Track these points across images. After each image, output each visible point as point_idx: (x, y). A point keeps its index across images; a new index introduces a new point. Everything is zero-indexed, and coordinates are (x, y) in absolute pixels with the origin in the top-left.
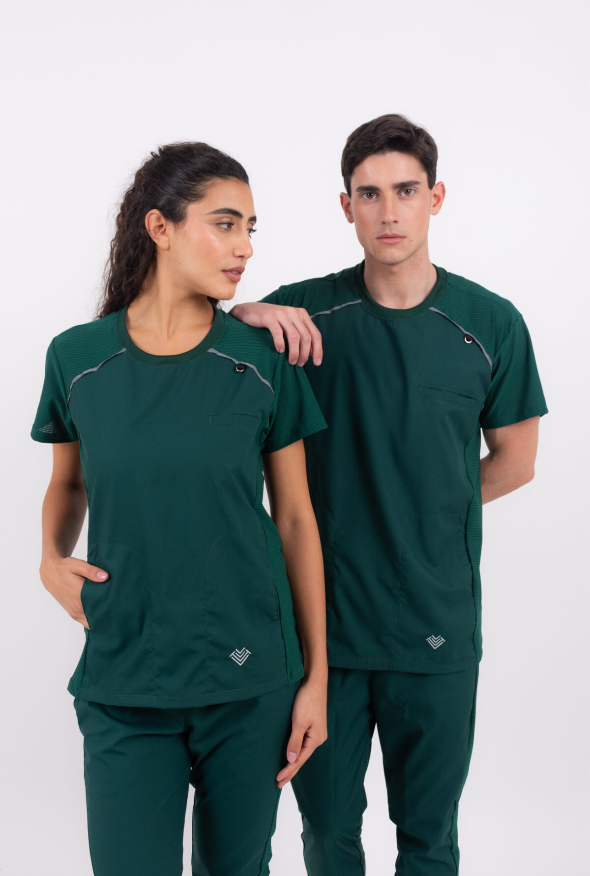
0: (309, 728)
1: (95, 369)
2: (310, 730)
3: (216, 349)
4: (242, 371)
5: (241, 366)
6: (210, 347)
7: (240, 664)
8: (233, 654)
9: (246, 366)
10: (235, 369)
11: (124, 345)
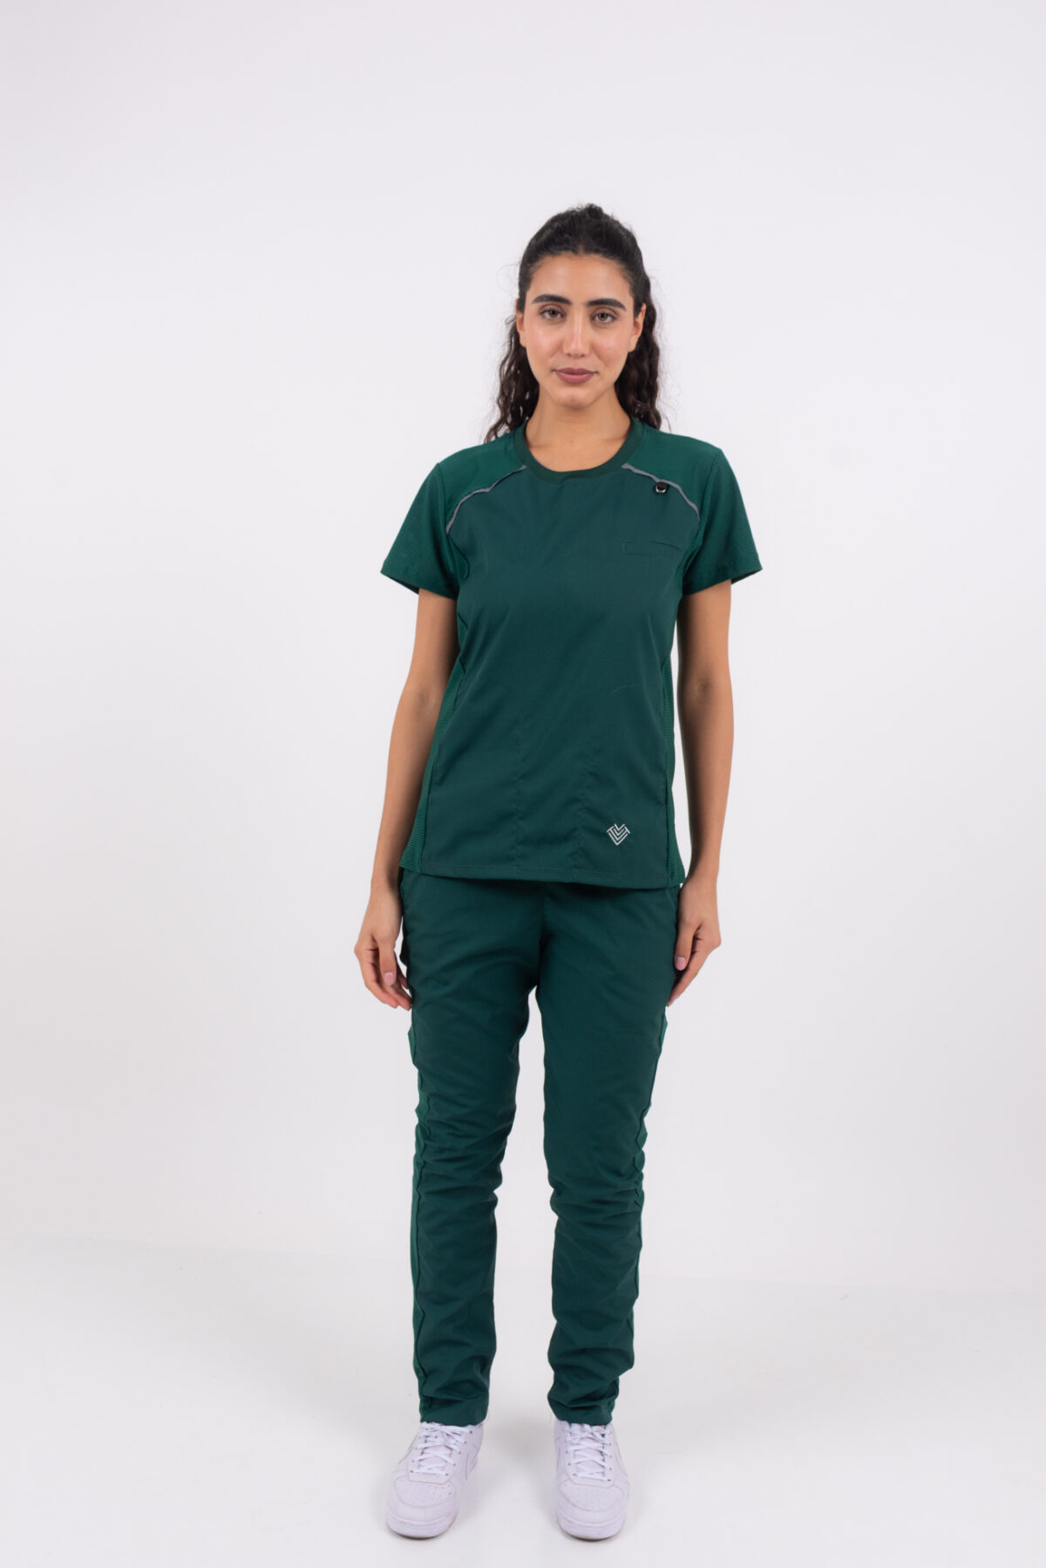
0: (699, 928)
2: (700, 931)
3: (632, 465)
4: (664, 491)
5: (661, 486)
6: (625, 462)
7: (617, 844)
8: (610, 829)
9: (668, 487)
10: (655, 489)
11: (523, 462)
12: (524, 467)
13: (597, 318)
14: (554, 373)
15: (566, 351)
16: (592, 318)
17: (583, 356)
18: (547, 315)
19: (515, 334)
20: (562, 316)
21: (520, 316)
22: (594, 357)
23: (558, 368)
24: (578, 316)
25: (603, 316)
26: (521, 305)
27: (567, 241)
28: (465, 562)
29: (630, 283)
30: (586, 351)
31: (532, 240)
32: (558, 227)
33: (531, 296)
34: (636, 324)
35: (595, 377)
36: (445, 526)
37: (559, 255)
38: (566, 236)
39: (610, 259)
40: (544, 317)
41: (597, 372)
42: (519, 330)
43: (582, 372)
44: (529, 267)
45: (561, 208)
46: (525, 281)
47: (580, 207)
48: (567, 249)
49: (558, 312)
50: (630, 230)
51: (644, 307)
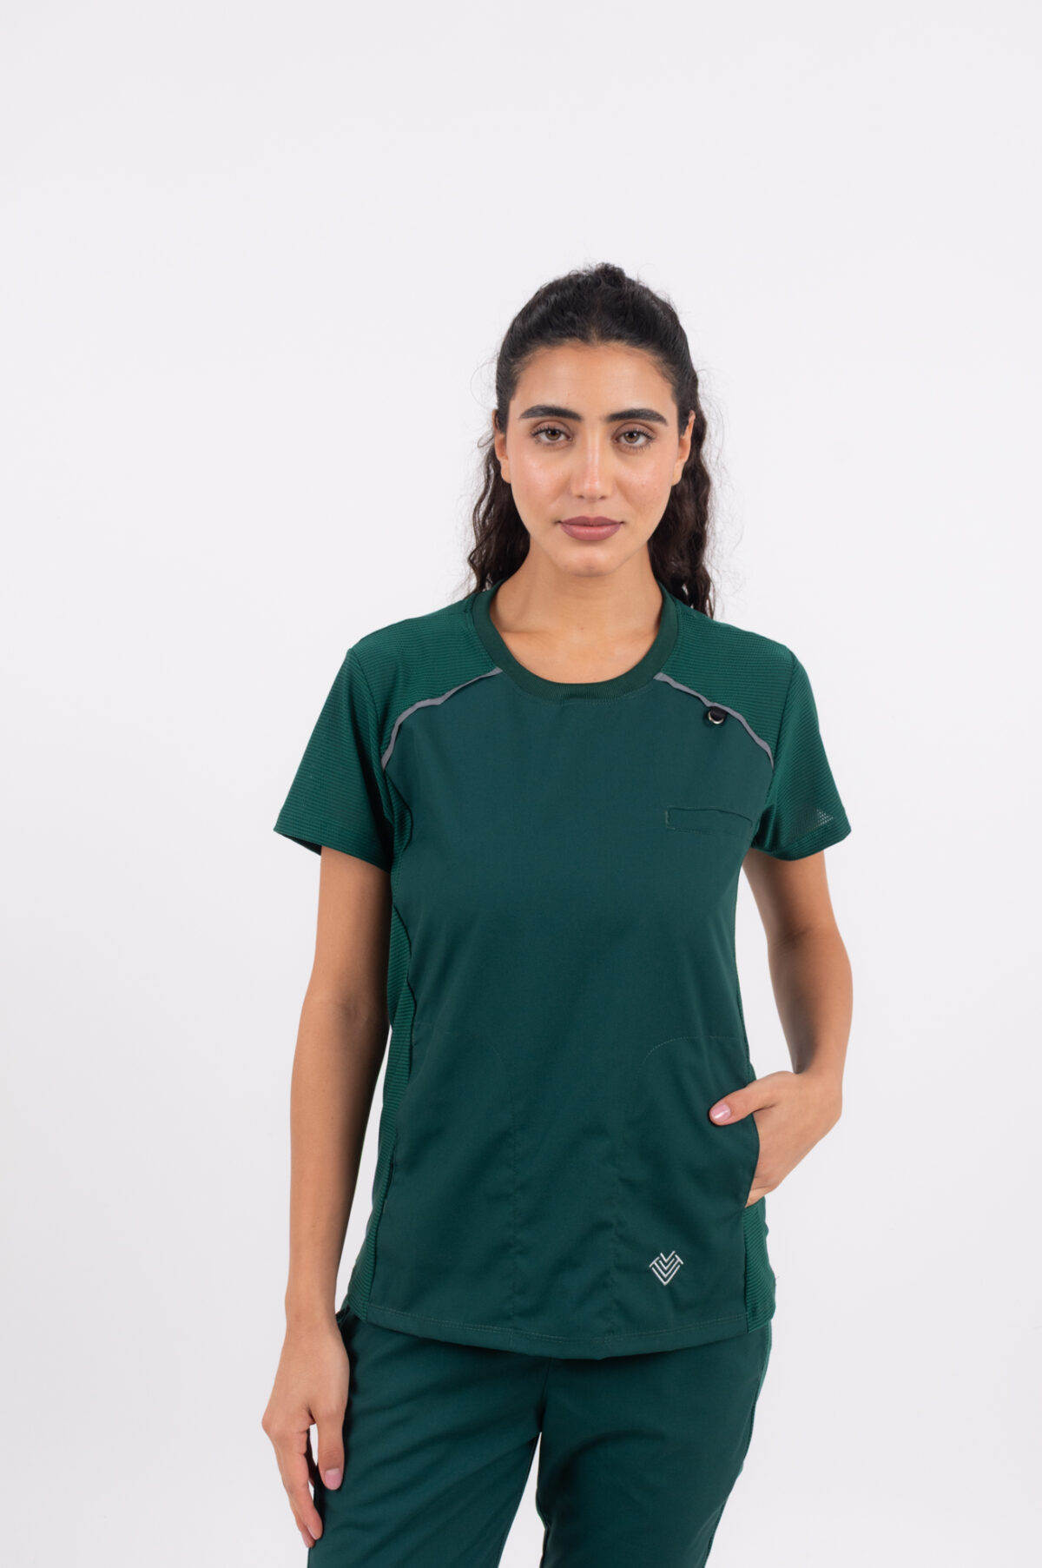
1: (438, 701)
3: (669, 676)
4: (719, 722)
5: (716, 713)
6: (659, 671)
7: (665, 1283)
9: (727, 713)
10: (706, 717)
11: (495, 662)
12: (497, 671)
13: (623, 439)
14: (559, 525)
15: (575, 491)
16: (616, 438)
17: (603, 498)
18: (543, 437)
19: (493, 462)
20: (568, 437)
21: (501, 436)
22: (618, 498)
23: (565, 518)
24: (595, 437)
25: (631, 435)
26: (501, 419)
27: (572, 322)
28: (408, 814)
29: (673, 384)
30: (608, 492)
31: (515, 320)
32: (556, 299)
33: (516, 407)
34: (681, 443)
35: (622, 531)
36: (380, 756)
37: (561, 344)
38: (570, 314)
39: (640, 348)
40: (539, 441)
41: (622, 523)
42: (499, 458)
43: (603, 522)
44: (513, 364)
45: (559, 270)
46: (506, 384)
47: (588, 268)
48: (571, 335)
49: (561, 432)
50: (667, 302)
51: (692, 418)
